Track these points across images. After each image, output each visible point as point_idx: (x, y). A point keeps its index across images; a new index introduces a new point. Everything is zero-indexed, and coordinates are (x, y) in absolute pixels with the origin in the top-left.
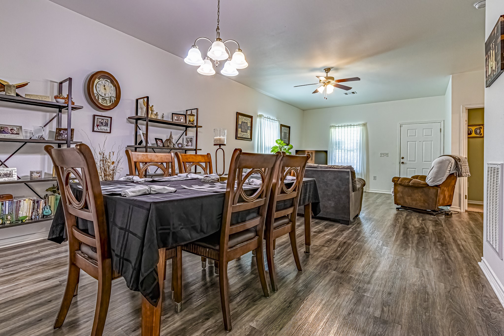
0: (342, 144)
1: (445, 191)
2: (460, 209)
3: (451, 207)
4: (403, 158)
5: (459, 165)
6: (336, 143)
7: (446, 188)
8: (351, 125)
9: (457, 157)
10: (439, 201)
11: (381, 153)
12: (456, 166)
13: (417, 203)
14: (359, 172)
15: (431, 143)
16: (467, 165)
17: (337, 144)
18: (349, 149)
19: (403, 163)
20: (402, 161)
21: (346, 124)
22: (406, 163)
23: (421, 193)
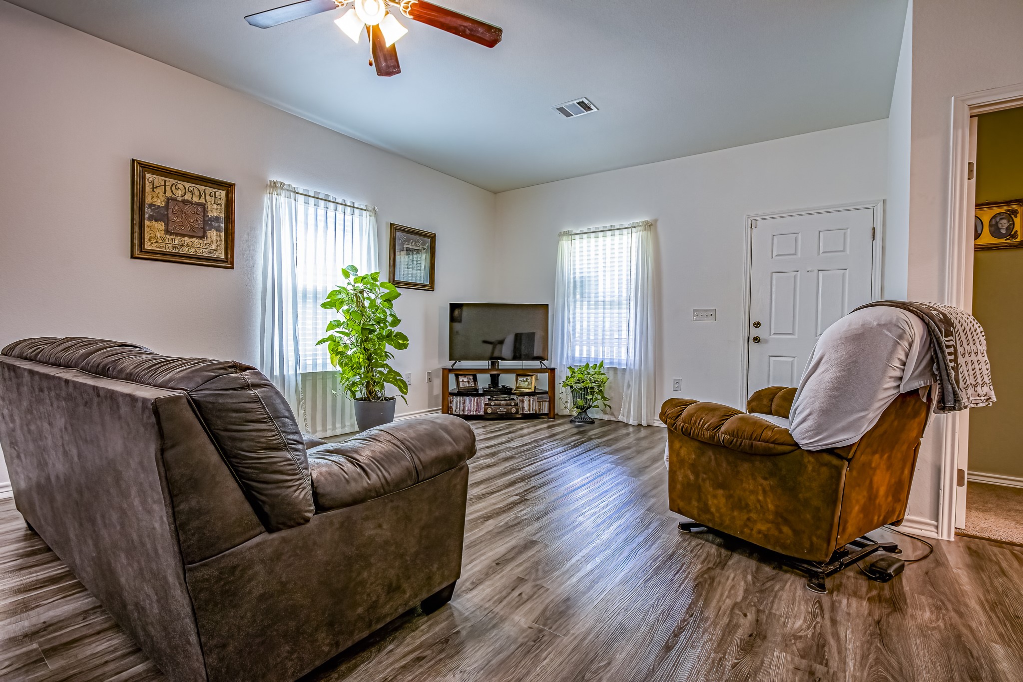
0: (589, 285)
1: (875, 469)
2: (937, 527)
3: (900, 528)
4: (757, 325)
5: (947, 351)
6: (575, 282)
7: (881, 457)
8: (613, 229)
9: (935, 313)
10: (846, 522)
11: (695, 311)
12: (928, 357)
13: (749, 519)
14: (632, 367)
15: (844, 275)
16: (983, 348)
17: (578, 284)
18: (608, 299)
19: (757, 340)
20: (755, 332)
21: (601, 226)
22: (766, 341)
23: (765, 479)
